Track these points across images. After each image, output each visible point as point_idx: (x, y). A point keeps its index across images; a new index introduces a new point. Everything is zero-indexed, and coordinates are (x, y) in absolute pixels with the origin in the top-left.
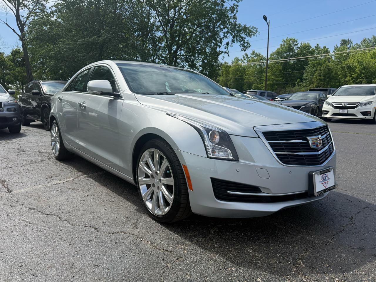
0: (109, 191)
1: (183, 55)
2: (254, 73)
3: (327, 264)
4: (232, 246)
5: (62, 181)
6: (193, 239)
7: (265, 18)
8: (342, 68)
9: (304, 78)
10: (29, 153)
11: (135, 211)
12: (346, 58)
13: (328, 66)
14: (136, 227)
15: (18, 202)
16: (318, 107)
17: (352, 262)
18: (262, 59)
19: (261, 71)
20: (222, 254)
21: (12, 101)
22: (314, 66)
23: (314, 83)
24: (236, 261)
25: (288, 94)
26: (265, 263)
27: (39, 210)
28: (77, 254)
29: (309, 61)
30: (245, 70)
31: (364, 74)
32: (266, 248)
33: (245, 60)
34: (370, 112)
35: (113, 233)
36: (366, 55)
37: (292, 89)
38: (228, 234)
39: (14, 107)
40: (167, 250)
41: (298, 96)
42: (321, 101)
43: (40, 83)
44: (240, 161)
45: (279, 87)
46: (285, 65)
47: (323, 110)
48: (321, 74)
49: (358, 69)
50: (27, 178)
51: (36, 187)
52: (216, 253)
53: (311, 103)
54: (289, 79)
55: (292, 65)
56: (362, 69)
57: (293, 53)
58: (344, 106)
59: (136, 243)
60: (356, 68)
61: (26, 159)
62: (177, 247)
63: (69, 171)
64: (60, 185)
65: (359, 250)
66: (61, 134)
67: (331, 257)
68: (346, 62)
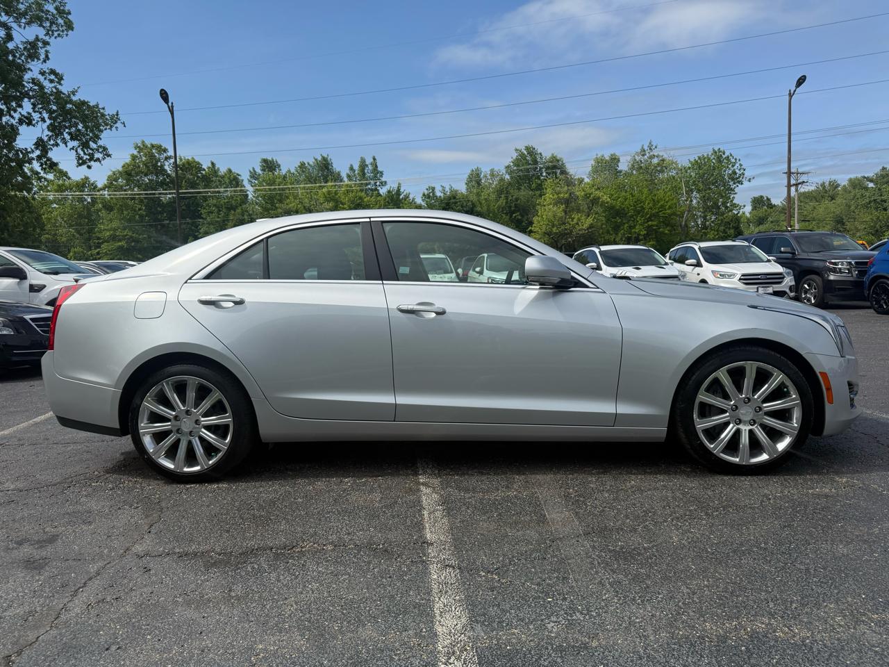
7: (164, 96)
22: (220, 209)
57: (165, 177)
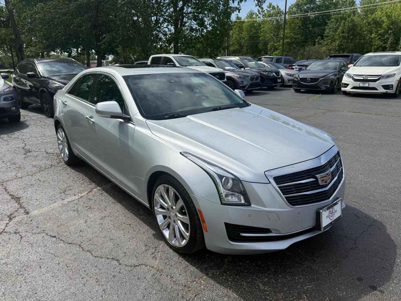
0: (125, 209)
1: (191, 13)
2: (270, 29)
3: (328, 298)
4: (244, 280)
5: (77, 197)
6: (208, 271)
8: (368, 23)
9: (326, 35)
10: (36, 154)
11: (153, 238)
12: (373, 11)
13: (353, 21)
14: (156, 258)
15: (38, 227)
16: (338, 78)
17: (350, 295)
18: (279, 13)
19: (278, 27)
20: (235, 289)
21: (8, 89)
22: (337, 20)
23: (336, 41)
24: (247, 297)
25: (306, 60)
26: (273, 299)
27: (61, 238)
28: (105, 293)
29: (332, 15)
30: (260, 26)
31: (392, 29)
32: (275, 281)
33: (260, 14)
34: (392, 85)
35: (135, 266)
36: (396, 7)
37: (311, 48)
38: (241, 264)
39: (11, 95)
40: (185, 286)
41: (317, 64)
42: (341, 71)
43: (34, 63)
44: (252, 205)
45: (298, 46)
46: (305, 20)
47: (343, 83)
48: (345, 31)
49: (385, 24)
50: (41, 193)
51: (52, 206)
52: (230, 289)
53: (331, 75)
54: (308, 36)
55: (313, 20)
56: (390, 24)
57: (315, 5)
58: (365, 79)
59: (157, 278)
60: (384, 22)
61: (34, 163)
62: (194, 281)
63: (82, 182)
64: (76, 202)
65: (358, 281)
66: (69, 141)
67: (332, 289)
68: (373, 16)
